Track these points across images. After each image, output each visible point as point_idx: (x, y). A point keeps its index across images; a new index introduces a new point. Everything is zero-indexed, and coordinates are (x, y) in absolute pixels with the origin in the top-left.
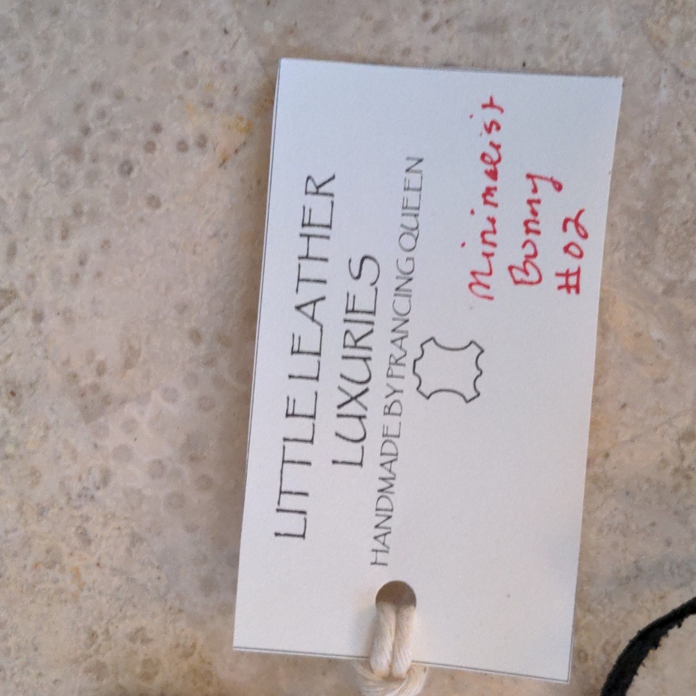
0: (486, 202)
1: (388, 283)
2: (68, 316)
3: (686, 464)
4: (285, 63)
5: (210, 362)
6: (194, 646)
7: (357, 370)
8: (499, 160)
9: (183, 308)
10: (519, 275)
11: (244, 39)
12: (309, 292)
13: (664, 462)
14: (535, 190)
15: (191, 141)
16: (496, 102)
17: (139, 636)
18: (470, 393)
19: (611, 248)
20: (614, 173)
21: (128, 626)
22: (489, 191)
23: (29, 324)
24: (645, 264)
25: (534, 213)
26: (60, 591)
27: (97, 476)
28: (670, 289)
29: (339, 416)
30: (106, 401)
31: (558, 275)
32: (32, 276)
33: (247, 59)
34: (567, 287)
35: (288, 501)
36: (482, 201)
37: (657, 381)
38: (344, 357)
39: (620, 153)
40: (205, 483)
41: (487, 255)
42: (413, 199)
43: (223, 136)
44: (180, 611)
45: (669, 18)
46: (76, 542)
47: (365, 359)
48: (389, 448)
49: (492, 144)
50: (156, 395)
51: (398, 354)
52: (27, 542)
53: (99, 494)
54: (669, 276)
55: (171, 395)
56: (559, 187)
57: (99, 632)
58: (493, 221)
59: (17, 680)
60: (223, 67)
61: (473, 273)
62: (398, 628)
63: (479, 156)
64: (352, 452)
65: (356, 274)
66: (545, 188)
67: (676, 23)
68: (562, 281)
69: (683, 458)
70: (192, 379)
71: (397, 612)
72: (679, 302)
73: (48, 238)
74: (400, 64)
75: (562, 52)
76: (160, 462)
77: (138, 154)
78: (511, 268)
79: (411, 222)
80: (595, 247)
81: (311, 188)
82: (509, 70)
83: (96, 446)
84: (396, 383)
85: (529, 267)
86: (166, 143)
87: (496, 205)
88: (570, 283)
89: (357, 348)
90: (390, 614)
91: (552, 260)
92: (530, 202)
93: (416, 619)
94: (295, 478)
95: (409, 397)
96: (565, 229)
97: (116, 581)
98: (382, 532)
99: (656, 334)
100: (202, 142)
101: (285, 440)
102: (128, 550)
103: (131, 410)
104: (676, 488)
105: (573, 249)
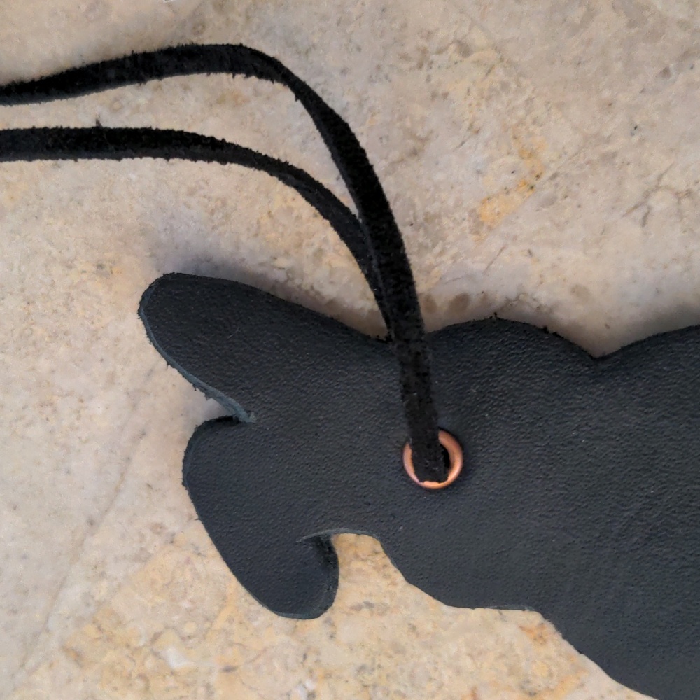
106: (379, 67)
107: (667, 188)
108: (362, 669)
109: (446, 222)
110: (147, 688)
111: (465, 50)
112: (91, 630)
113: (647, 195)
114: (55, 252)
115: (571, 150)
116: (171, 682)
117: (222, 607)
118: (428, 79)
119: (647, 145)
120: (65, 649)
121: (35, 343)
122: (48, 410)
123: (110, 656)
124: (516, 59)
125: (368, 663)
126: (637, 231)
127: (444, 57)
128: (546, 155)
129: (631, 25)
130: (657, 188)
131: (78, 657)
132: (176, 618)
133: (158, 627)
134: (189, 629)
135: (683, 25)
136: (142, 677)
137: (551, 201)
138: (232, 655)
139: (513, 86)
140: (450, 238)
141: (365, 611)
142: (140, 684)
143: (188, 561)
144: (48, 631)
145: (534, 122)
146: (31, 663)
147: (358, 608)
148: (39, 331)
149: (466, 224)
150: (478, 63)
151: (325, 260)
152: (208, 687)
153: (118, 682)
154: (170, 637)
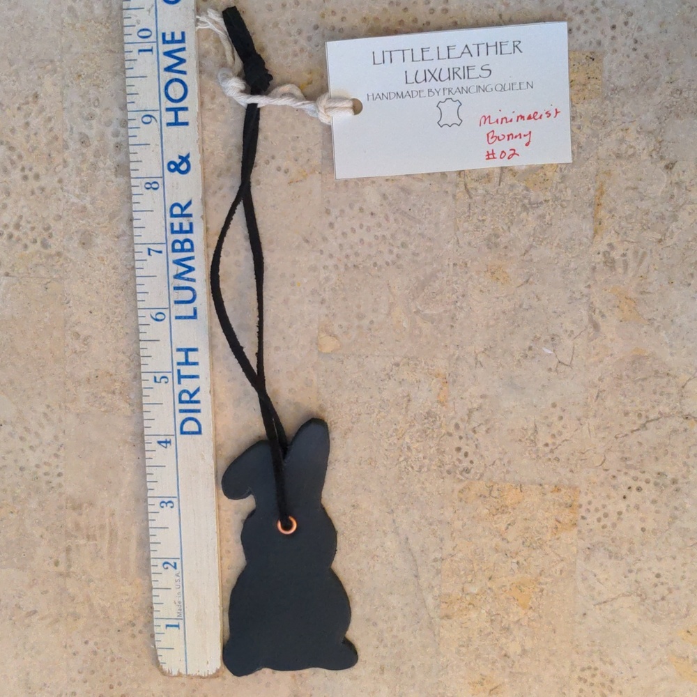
3: (391, 373)
13: (385, 370)
15: (283, 169)
24: (414, 298)
28: (417, 312)
37: (396, 340)
43: (295, 174)
54: (419, 308)
59: (112, 325)
60: (308, 150)
67: (466, 225)
69: (391, 371)
70: (237, 252)
72: (418, 318)
73: (213, 173)
75: (425, 213)
77: (261, 162)
86: (274, 164)
99: (405, 324)
100: (286, 171)
104: (384, 380)
106: (379, 388)
107: (479, 353)
108: (523, 543)
109: (433, 410)
110: (473, 605)
111: (397, 365)
112: (444, 606)
113: (476, 359)
115: (447, 365)
116: (478, 597)
117: (473, 564)
118: (395, 380)
119: (464, 347)
120: (442, 618)
122: (376, 558)
123: (456, 607)
124: (412, 355)
125: (523, 539)
126: (482, 369)
127: (394, 371)
128: (442, 371)
129: (432, 323)
130: (477, 355)
131: (448, 617)
132: (463, 579)
133: (461, 586)
134: (469, 578)
135: (445, 312)
136: (470, 604)
137: (454, 381)
138: (488, 574)
139: (418, 363)
140: (439, 413)
141: (509, 527)
142: (471, 606)
143: (452, 560)
144: (432, 618)
145: (431, 366)
146: (436, 632)
147: (507, 528)
149: (439, 406)
150: (404, 365)
151: (412, 448)
152: (489, 588)
153: (464, 613)
154: (467, 585)
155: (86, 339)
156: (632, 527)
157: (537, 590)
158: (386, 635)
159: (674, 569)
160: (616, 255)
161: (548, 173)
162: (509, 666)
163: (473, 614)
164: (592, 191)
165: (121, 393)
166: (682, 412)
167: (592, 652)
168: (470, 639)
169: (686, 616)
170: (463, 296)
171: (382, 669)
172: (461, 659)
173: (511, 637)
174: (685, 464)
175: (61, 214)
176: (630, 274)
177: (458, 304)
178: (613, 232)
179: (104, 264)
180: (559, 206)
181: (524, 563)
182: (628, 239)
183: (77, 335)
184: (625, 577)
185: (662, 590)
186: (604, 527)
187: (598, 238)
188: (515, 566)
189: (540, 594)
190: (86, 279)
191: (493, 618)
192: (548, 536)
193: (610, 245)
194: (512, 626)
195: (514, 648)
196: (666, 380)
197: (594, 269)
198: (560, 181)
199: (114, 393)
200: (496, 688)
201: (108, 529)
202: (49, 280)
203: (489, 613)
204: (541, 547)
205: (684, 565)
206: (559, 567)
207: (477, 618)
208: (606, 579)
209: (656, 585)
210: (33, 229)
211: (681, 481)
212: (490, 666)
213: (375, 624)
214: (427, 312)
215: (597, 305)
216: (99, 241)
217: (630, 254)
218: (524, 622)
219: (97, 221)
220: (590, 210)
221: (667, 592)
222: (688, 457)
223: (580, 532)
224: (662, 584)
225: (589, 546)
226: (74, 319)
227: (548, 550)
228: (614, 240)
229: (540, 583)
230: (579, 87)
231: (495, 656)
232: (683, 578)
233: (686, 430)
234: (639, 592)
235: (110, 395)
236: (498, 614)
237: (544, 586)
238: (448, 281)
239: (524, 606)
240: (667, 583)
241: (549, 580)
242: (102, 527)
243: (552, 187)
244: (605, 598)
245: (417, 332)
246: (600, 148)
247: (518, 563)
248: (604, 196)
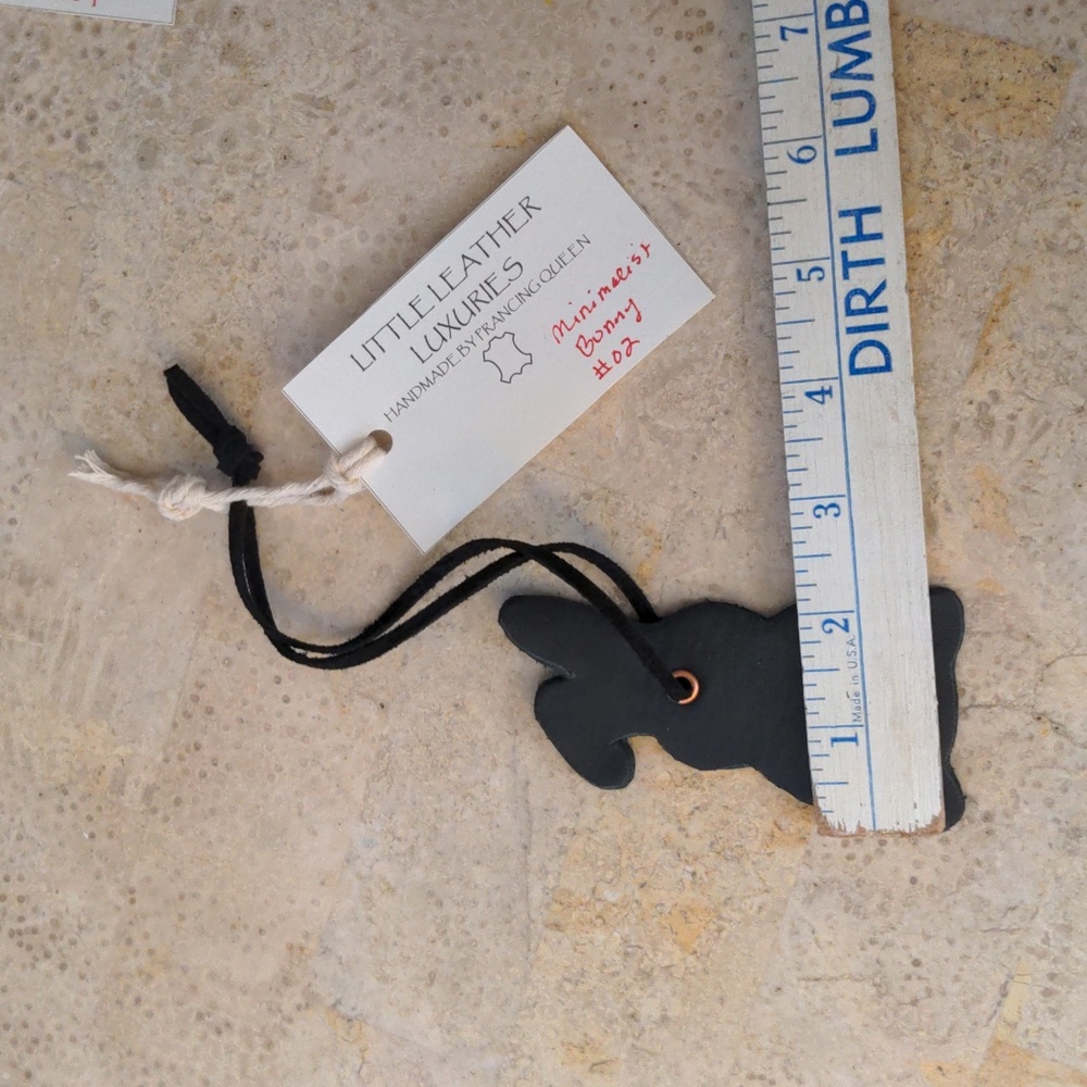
0: (600, 293)
1: (517, 287)
2: (348, 147)
3: (575, 508)
4: (568, 127)
5: (398, 239)
6: (260, 373)
7: (464, 315)
8: (624, 279)
9: (409, 199)
10: (582, 344)
11: (562, 95)
12: (476, 254)
13: (566, 498)
14: (627, 310)
15: (490, 120)
16: (649, 249)
17: (237, 341)
18: (506, 378)
19: (635, 372)
20: (669, 338)
21: (236, 331)
22: (606, 289)
23: (326, 130)
24: (645, 395)
25: (617, 321)
26: (217, 281)
27: (290, 240)
28: (645, 418)
29: (435, 329)
30: (329, 208)
31: (599, 361)
32: (349, 107)
33: (554, 107)
34: (598, 371)
35: (372, 346)
36: (598, 290)
37: (598, 456)
38: (464, 303)
39: (681, 332)
40: (340, 297)
41: (577, 320)
42: (568, 257)
43: (507, 133)
44: (269, 349)
45: (762, 290)
46: (248, 264)
47: (472, 313)
48: (444, 367)
49: (629, 268)
50: (356, 229)
51: (491, 326)
52: (224, 240)
53: (282, 251)
54: (649, 412)
55: (363, 237)
56: (639, 320)
57: (219, 320)
58: (594, 305)
59: (153, 304)
60: (540, 98)
61: (562, 322)
62: (368, 455)
63: (617, 268)
64: (424, 352)
65: (507, 267)
66: (632, 314)
68: (598, 366)
69: (576, 504)
70: (381, 239)
71: (375, 448)
72: (642, 428)
73: (376, 97)
74: (622, 185)
75: (701, 256)
76: (327, 265)
77: (458, 100)
78: (581, 337)
79: (556, 268)
80: (628, 364)
81: (525, 204)
82: (669, 240)
83: (303, 225)
84: (477, 340)
85: (590, 344)
86: (477, 108)
87: (603, 299)
88: (601, 371)
89: (473, 304)
90: (371, 445)
91: (603, 352)
92: (620, 314)
93: (381, 459)
94: (386, 338)
95: (476, 353)
96: (623, 343)
97: (251, 303)
98: (403, 404)
99: (619, 434)
100: (495, 126)
101: (398, 315)
102: (271, 294)
103: (337, 224)
104: (560, 515)
105: (617, 356)
107: (727, 514)
108: (712, 844)
110: (604, 922)
111: (588, 496)
112: (556, 907)
113: (719, 523)
114: (427, 711)
115: (669, 520)
116: (615, 910)
117: (621, 854)
118: (578, 520)
119: (705, 498)
120: (548, 926)
121: (442, 766)
122: (468, 798)
123: (575, 915)
124: (616, 489)
125: (713, 839)
126: (724, 542)
127: (580, 505)
128: (658, 529)
129: (664, 444)
130: (722, 517)
131: (557, 926)
132: (599, 873)
133: (592, 885)
134: (609, 875)
135: (690, 430)
136: (599, 917)
137: (674, 550)
138: (640, 877)
141: (697, 812)
142: (599, 921)
143: (589, 839)
144: (533, 921)
145: (643, 515)
146: (533, 945)
148: (441, 758)
150: (598, 500)
152: (637, 901)
153: (586, 928)
154: (601, 886)
155: (107, 315)
156: (897, 870)
157: (713, 927)
158: (452, 925)
159: (947, 960)
160: (999, 413)
161: (923, 245)
162: (634, 1035)
163: (600, 935)
164: (989, 295)
165: (139, 418)
166: (1033, 707)
167: (774, 1053)
168: (583, 973)
169: (944, 1041)
170: (727, 413)
171: (432, 979)
172: (560, 1001)
173: (650, 990)
174: (1014, 793)
175: (119, 100)
176: (1014, 452)
177: (715, 424)
178: (1005, 373)
179: (166, 201)
180: (927, 306)
181: (704, 876)
182: (1028, 392)
183: (94, 306)
184: (862, 949)
185: (917, 988)
186: (850, 857)
187: (977, 376)
188: (688, 878)
189: (716, 934)
190: (131, 219)
191: (630, 950)
192: (753, 846)
193: (995, 395)
194: (655, 973)
195: (650, 1009)
196: (1021, 645)
197: (955, 427)
198: (941, 263)
199: (128, 414)
200: (604, 1063)
201: (65, 627)
202: (74, 204)
203: (625, 941)
204: (738, 859)
205: (965, 957)
206: (757, 901)
207: (605, 943)
208: (830, 943)
209: (909, 977)
210: (70, 113)
211: (999, 818)
212: (603, 1025)
213: (440, 904)
214: (660, 422)
215: (944, 488)
216: (167, 161)
217: (1023, 419)
218: (678, 972)
219: (171, 128)
220: (977, 326)
221: (923, 994)
222: (1023, 784)
223: (808, 853)
224: (919, 978)
225: (817, 880)
226: (96, 277)
227: (748, 866)
228: (1004, 387)
229: (720, 918)
230: (1017, 112)
231: (615, 1012)
232: (957, 979)
233: (1031, 738)
234: (877, 980)
235: (121, 417)
236: (639, 947)
237: (726, 924)
238: (709, 381)
239: (683, 947)
240: (926, 979)
241: (737, 916)
242: (57, 624)
243: (925, 270)
244: (819, 972)
245: (635, 452)
246: (1023, 224)
247: (694, 874)
248: (1007, 309)
